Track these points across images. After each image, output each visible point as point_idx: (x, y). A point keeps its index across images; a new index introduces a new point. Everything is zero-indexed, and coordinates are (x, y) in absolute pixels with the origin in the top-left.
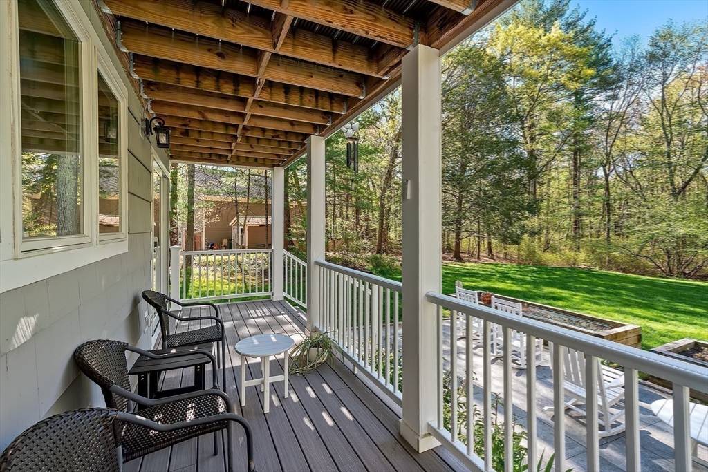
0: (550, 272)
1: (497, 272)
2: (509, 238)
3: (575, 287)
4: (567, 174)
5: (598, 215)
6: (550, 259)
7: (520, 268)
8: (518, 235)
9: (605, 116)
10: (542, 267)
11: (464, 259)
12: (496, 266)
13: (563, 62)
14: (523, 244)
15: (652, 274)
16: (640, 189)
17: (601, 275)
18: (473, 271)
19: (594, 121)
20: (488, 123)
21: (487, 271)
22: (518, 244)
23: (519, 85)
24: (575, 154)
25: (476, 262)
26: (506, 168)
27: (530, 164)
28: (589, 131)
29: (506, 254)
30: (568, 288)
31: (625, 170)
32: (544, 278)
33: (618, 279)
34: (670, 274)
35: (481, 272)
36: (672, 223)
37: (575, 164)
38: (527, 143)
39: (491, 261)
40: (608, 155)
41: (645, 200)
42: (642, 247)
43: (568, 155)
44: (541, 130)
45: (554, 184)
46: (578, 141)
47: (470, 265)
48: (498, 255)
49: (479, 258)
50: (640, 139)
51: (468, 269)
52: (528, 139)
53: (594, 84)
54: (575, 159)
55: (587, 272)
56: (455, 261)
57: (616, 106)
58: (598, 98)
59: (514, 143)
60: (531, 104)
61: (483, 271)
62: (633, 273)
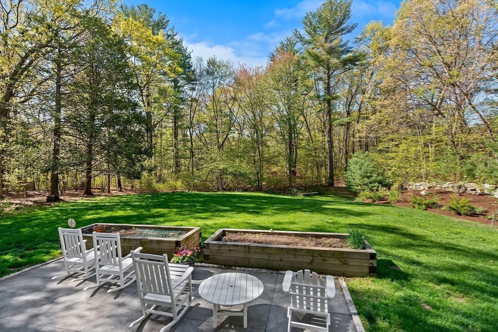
0: (159, 197)
1: (121, 202)
2: (132, 174)
3: (173, 206)
4: (171, 131)
5: (188, 158)
6: (161, 187)
7: (140, 197)
8: (139, 172)
9: (190, 99)
10: (155, 193)
11: (95, 194)
12: (121, 197)
13: (166, 58)
14: (143, 178)
15: (212, 191)
16: (206, 144)
17: (188, 195)
18: (101, 204)
19: (184, 101)
20: (114, 85)
21: (113, 202)
22: (140, 178)
23: (139, 64)
24: (175, 119)
25: (106, 196)
26: (128, 122)
27: (146, 121)
28: (182, 106)
29: (132, 187)
30: (168, 207)
31: (200, 132)
32: (155, 202)
33: (196, 196)
34: (218, 190)
35: (108, 204)
36: (218, 163)
37: (175, 125)
38: (145, 106)
39: (121, 194)
40: (191, 123)
41: (208, 150)
42: (207, 177)
43: (172, 119)
44: (154, 99)
45: (164, 137)
46: (176, 112)
47: (98, 199)
48: (126, 188)
49: (109, 192)
50: (206, 116)
51: (96, 203)
52: (146, 104)
53: (183, 78)
54: (175, 123)
55: (181, 194)
56: (85, 197)
57: (194, 94)
58: (186, 87)
59: (136, 105)
60: (147, 80)
61: (110, 203)
62: (204, 191)
